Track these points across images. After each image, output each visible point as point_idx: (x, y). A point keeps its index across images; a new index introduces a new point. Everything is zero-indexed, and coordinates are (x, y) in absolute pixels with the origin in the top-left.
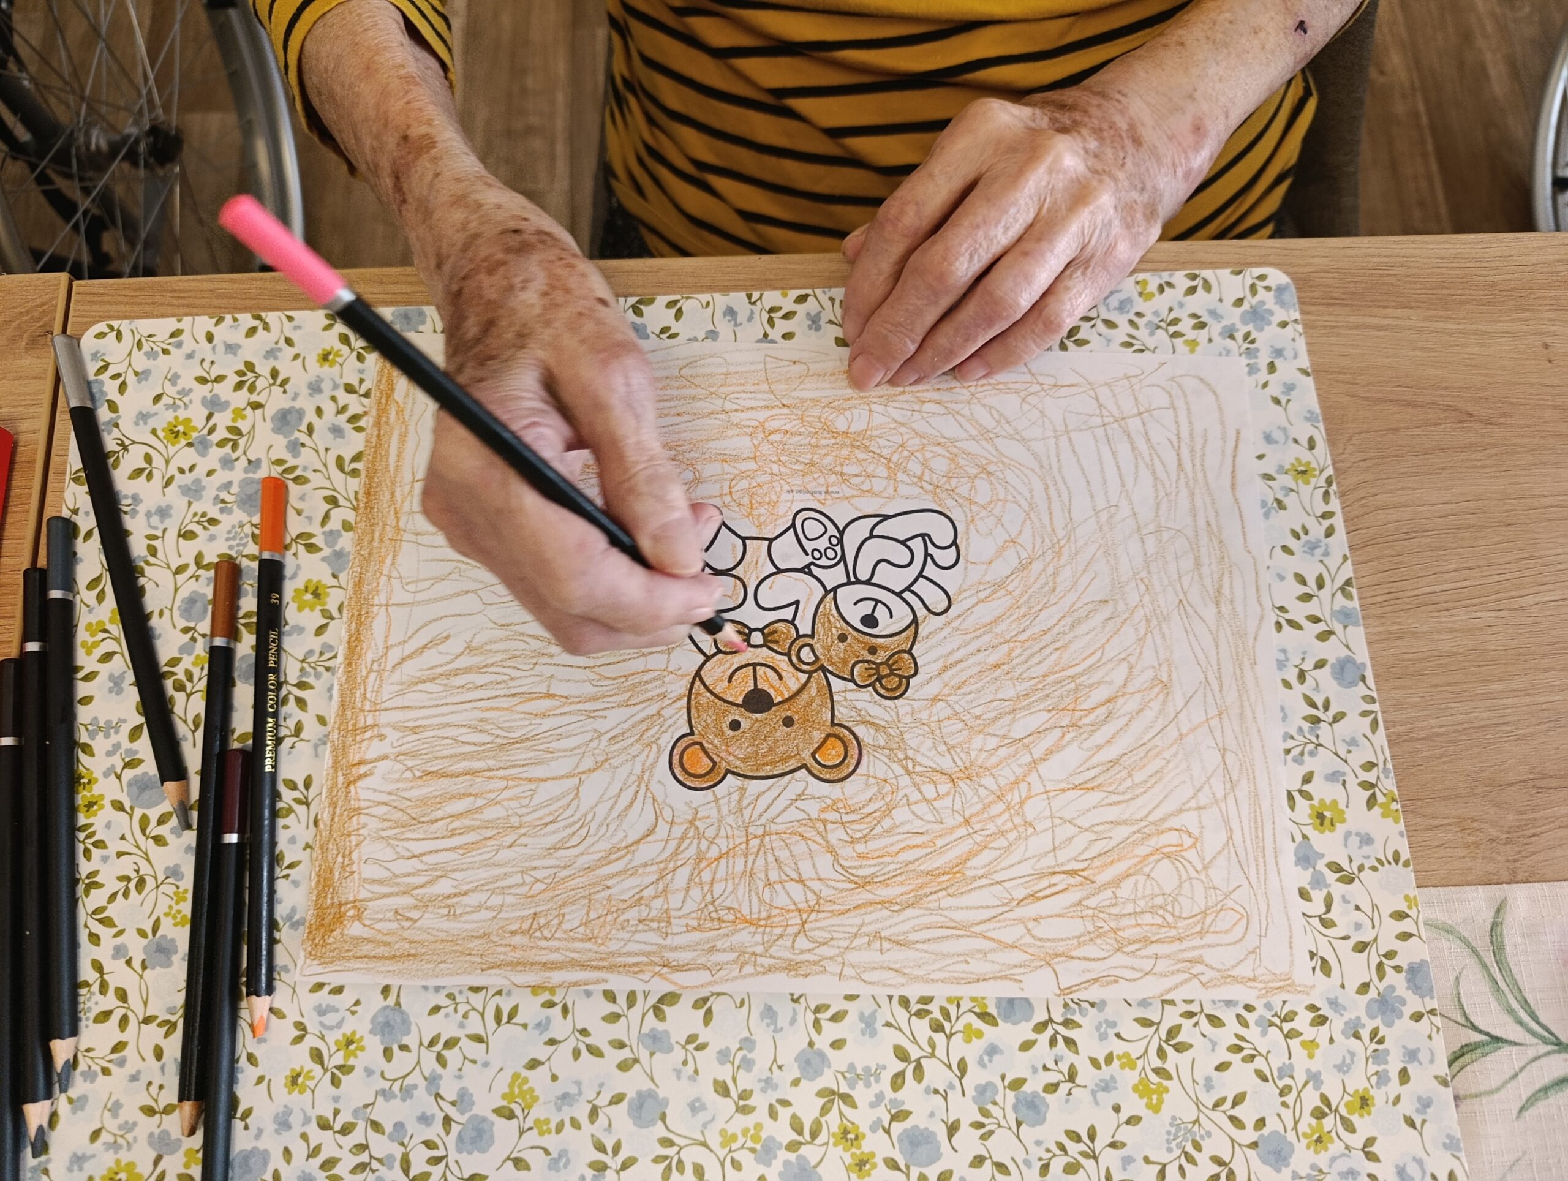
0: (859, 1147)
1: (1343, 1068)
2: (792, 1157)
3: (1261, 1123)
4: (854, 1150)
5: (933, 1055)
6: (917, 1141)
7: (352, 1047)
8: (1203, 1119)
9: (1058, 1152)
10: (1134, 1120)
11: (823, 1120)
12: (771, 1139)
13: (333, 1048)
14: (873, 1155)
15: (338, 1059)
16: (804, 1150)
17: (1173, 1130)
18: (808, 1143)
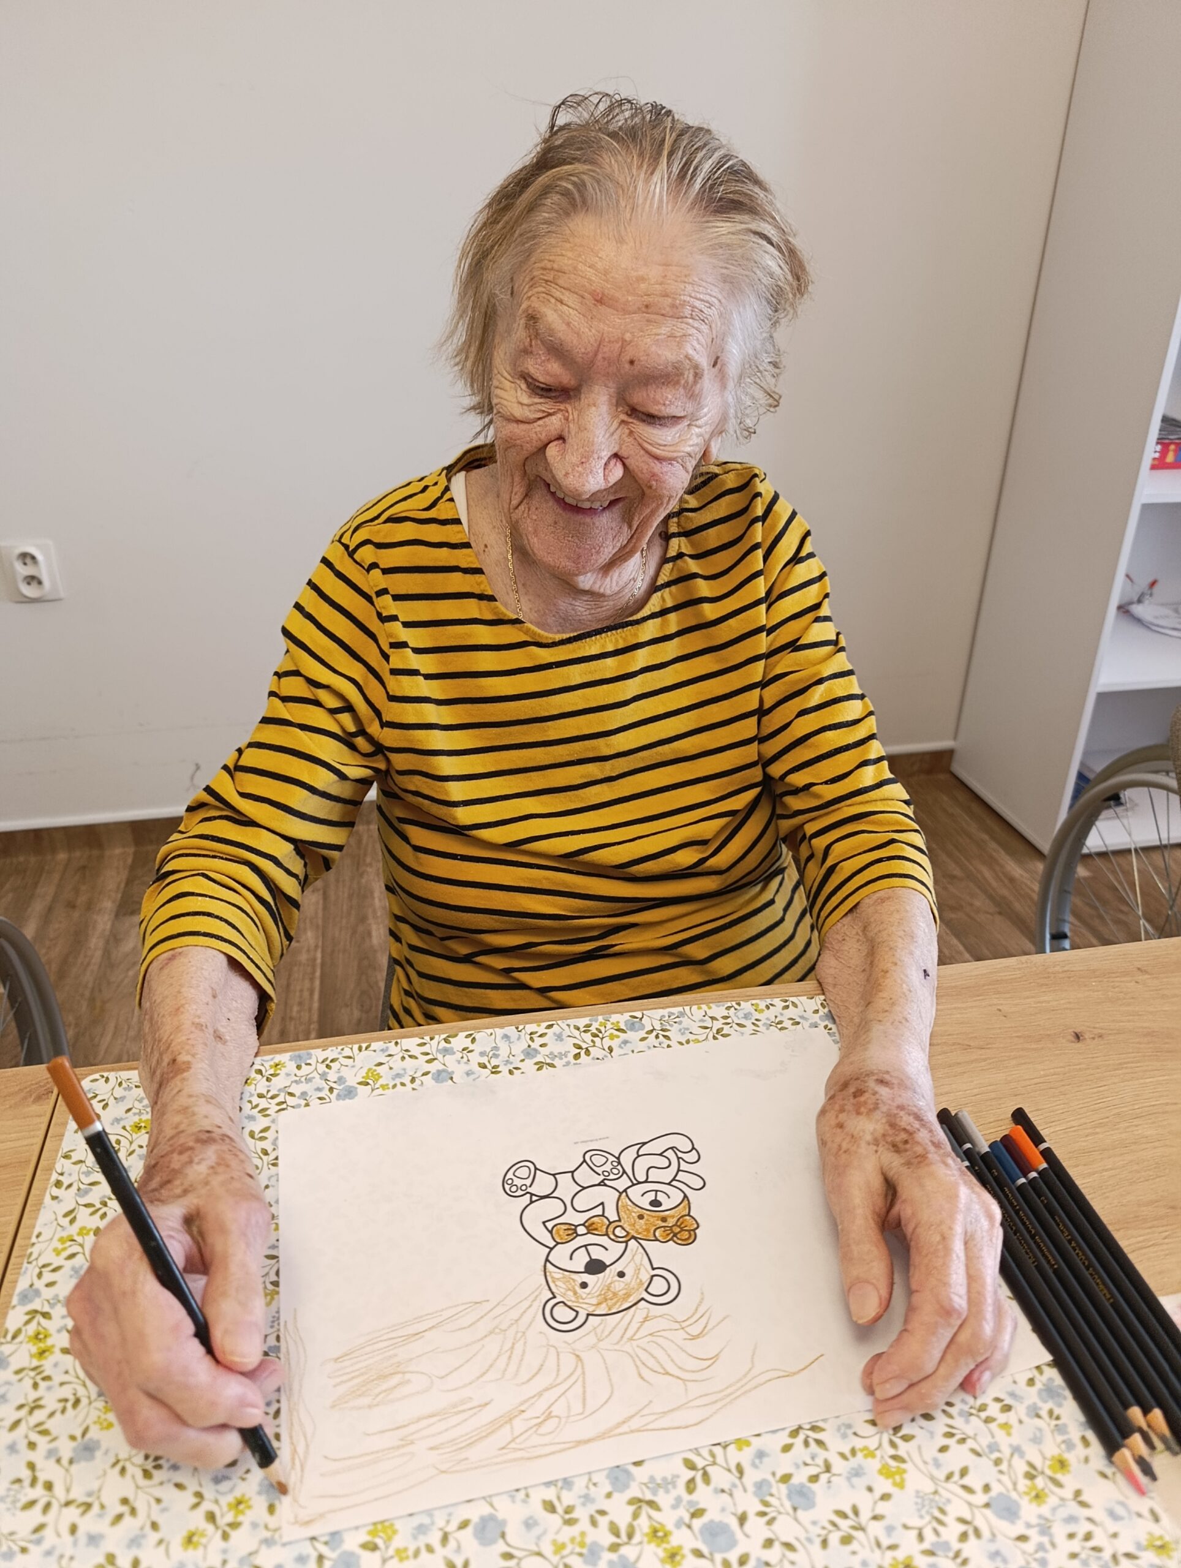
0: (668, 1542)
1: (1037, 1440)
2: (614, 1556)
3: (987, 1488)
4: (665, 1545)
5: (714, 1463)
6: (714, 1532)
7: (241, 1507)
8: (940, 1490)
9: (831, 1528)
10: (885, 1497)
11: (635, 1523)
12: (595, 1544)
13: (225, 1509)
14: (680, 1547)
15: (229, 1518)
16: (624, 1550)
17: (919, 1501)
18: (627, 1543)
